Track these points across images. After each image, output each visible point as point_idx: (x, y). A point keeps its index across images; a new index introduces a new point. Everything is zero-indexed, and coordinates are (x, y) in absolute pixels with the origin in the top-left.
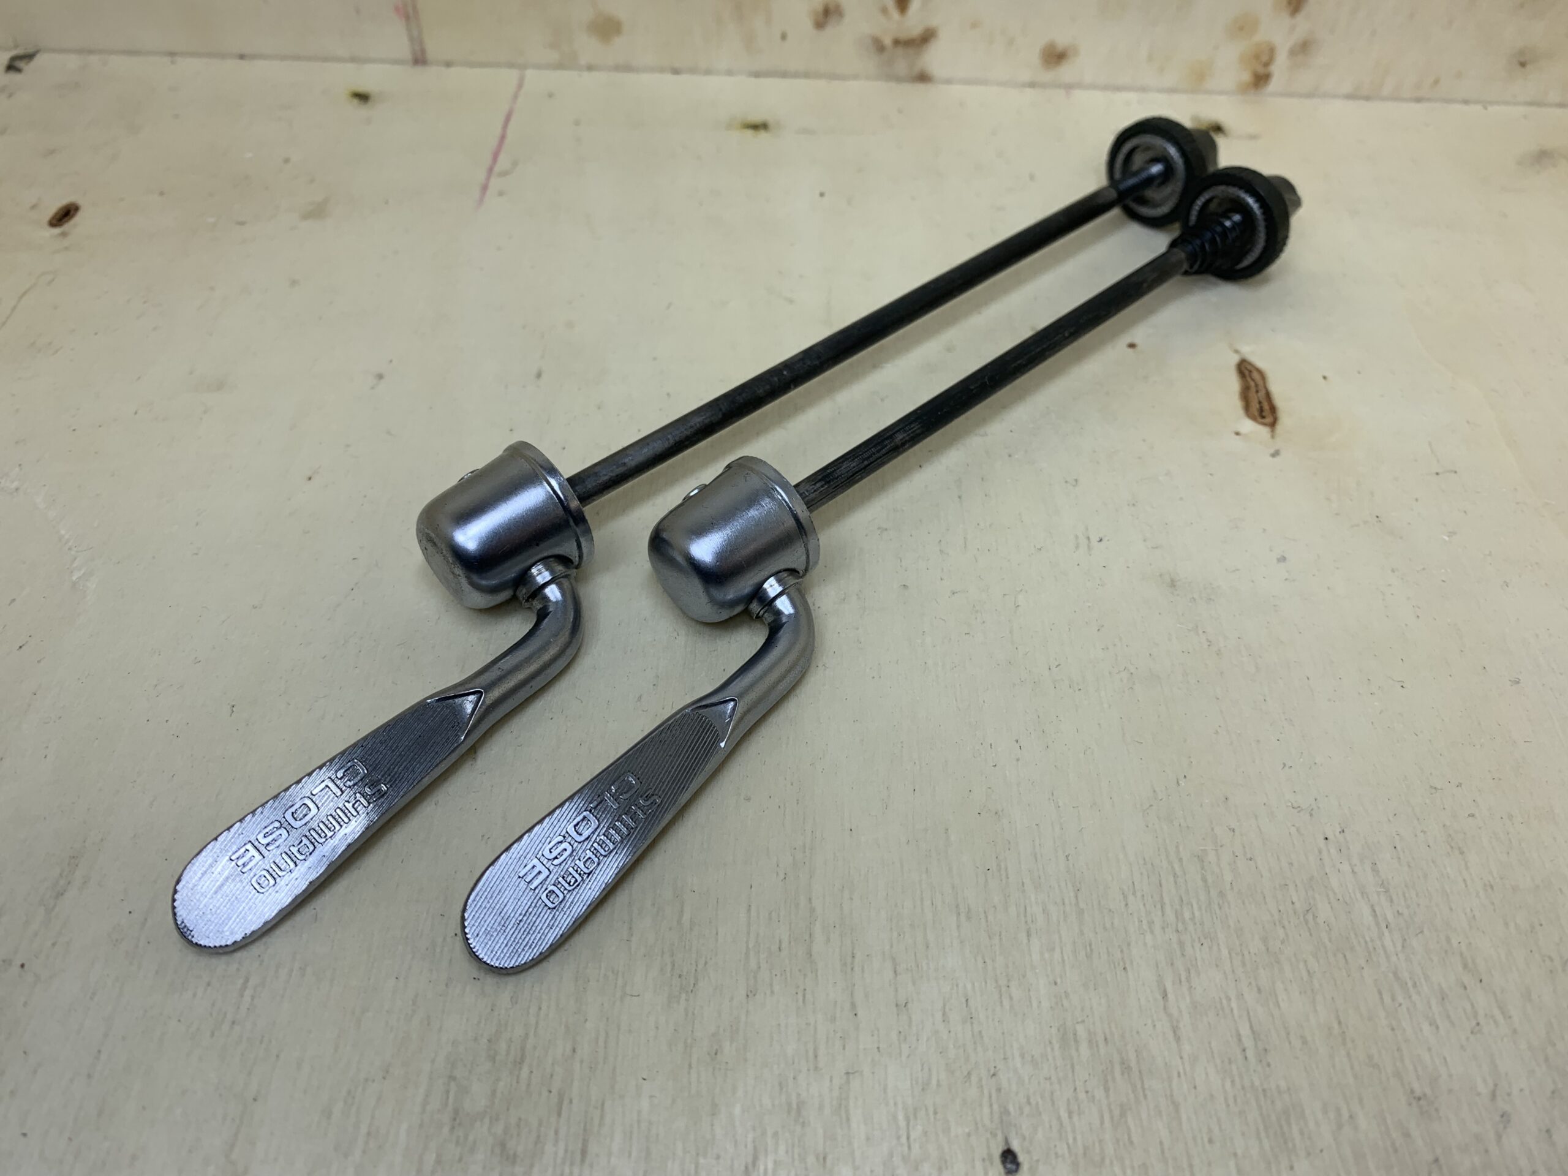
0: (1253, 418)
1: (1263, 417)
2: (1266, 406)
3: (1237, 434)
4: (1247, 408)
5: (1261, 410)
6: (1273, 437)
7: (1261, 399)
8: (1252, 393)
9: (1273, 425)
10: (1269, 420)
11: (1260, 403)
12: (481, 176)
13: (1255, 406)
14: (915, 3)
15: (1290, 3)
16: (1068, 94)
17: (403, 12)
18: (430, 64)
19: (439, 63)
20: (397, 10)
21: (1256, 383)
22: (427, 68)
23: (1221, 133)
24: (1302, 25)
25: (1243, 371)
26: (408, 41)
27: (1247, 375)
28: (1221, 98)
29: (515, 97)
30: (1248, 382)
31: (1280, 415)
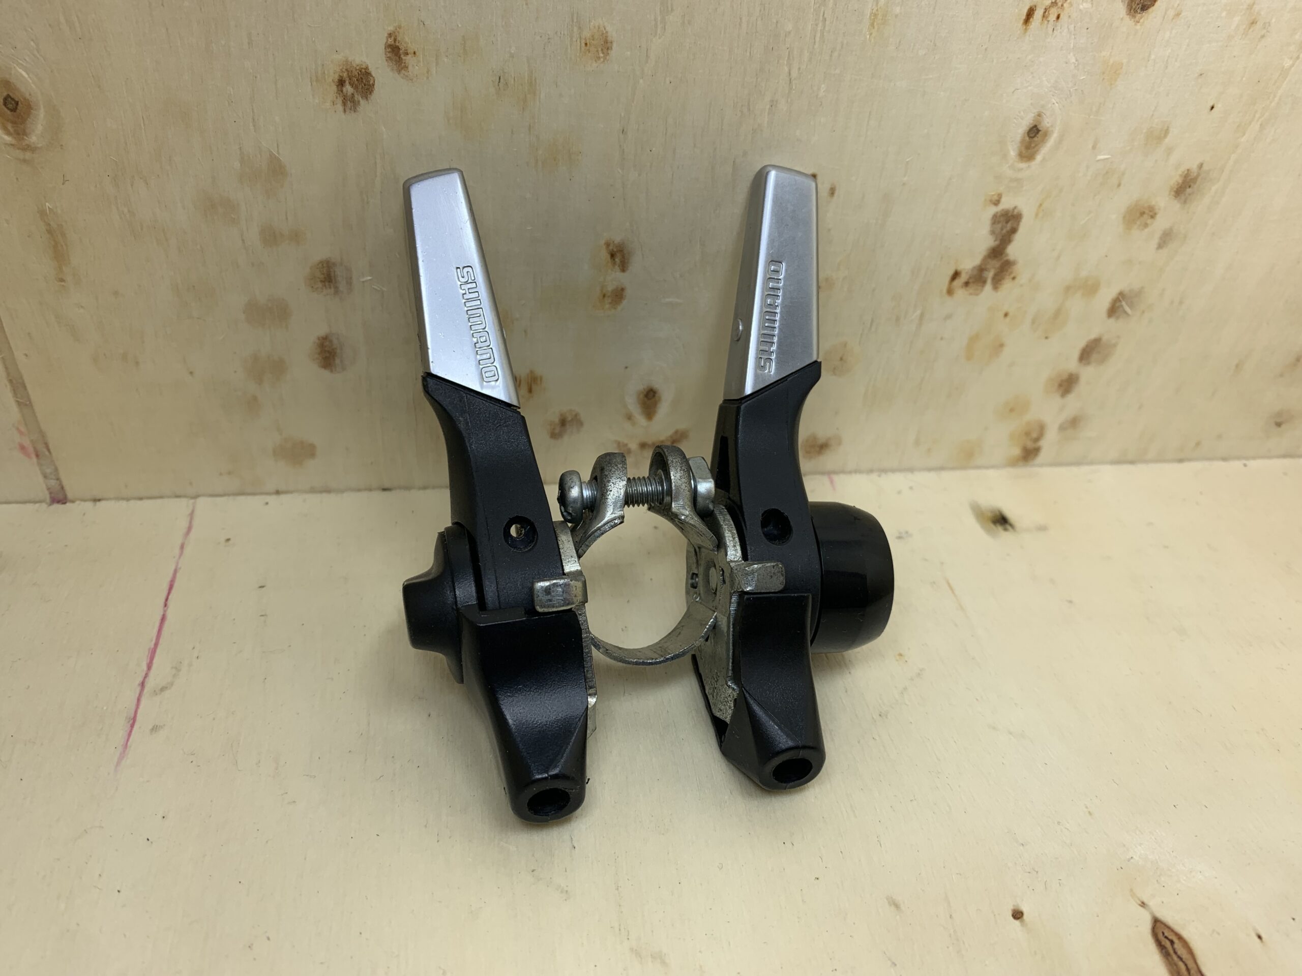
12: (129, 697)
14: (663, 409)
15: (1060, 385)
16: (832, 482)
17: (31, 450)
18: (73, 501)
19: (85, 500)
20: (22, 448)
21: (1186, 965)
22: (68, 504)
23: (1008, 527)
24: (1073, 404)
25: (1163, 943)
26: (41, 479)
27: (1171, 952)
28: (991, 473)
29: (182, 547)
30: (1176, 965)
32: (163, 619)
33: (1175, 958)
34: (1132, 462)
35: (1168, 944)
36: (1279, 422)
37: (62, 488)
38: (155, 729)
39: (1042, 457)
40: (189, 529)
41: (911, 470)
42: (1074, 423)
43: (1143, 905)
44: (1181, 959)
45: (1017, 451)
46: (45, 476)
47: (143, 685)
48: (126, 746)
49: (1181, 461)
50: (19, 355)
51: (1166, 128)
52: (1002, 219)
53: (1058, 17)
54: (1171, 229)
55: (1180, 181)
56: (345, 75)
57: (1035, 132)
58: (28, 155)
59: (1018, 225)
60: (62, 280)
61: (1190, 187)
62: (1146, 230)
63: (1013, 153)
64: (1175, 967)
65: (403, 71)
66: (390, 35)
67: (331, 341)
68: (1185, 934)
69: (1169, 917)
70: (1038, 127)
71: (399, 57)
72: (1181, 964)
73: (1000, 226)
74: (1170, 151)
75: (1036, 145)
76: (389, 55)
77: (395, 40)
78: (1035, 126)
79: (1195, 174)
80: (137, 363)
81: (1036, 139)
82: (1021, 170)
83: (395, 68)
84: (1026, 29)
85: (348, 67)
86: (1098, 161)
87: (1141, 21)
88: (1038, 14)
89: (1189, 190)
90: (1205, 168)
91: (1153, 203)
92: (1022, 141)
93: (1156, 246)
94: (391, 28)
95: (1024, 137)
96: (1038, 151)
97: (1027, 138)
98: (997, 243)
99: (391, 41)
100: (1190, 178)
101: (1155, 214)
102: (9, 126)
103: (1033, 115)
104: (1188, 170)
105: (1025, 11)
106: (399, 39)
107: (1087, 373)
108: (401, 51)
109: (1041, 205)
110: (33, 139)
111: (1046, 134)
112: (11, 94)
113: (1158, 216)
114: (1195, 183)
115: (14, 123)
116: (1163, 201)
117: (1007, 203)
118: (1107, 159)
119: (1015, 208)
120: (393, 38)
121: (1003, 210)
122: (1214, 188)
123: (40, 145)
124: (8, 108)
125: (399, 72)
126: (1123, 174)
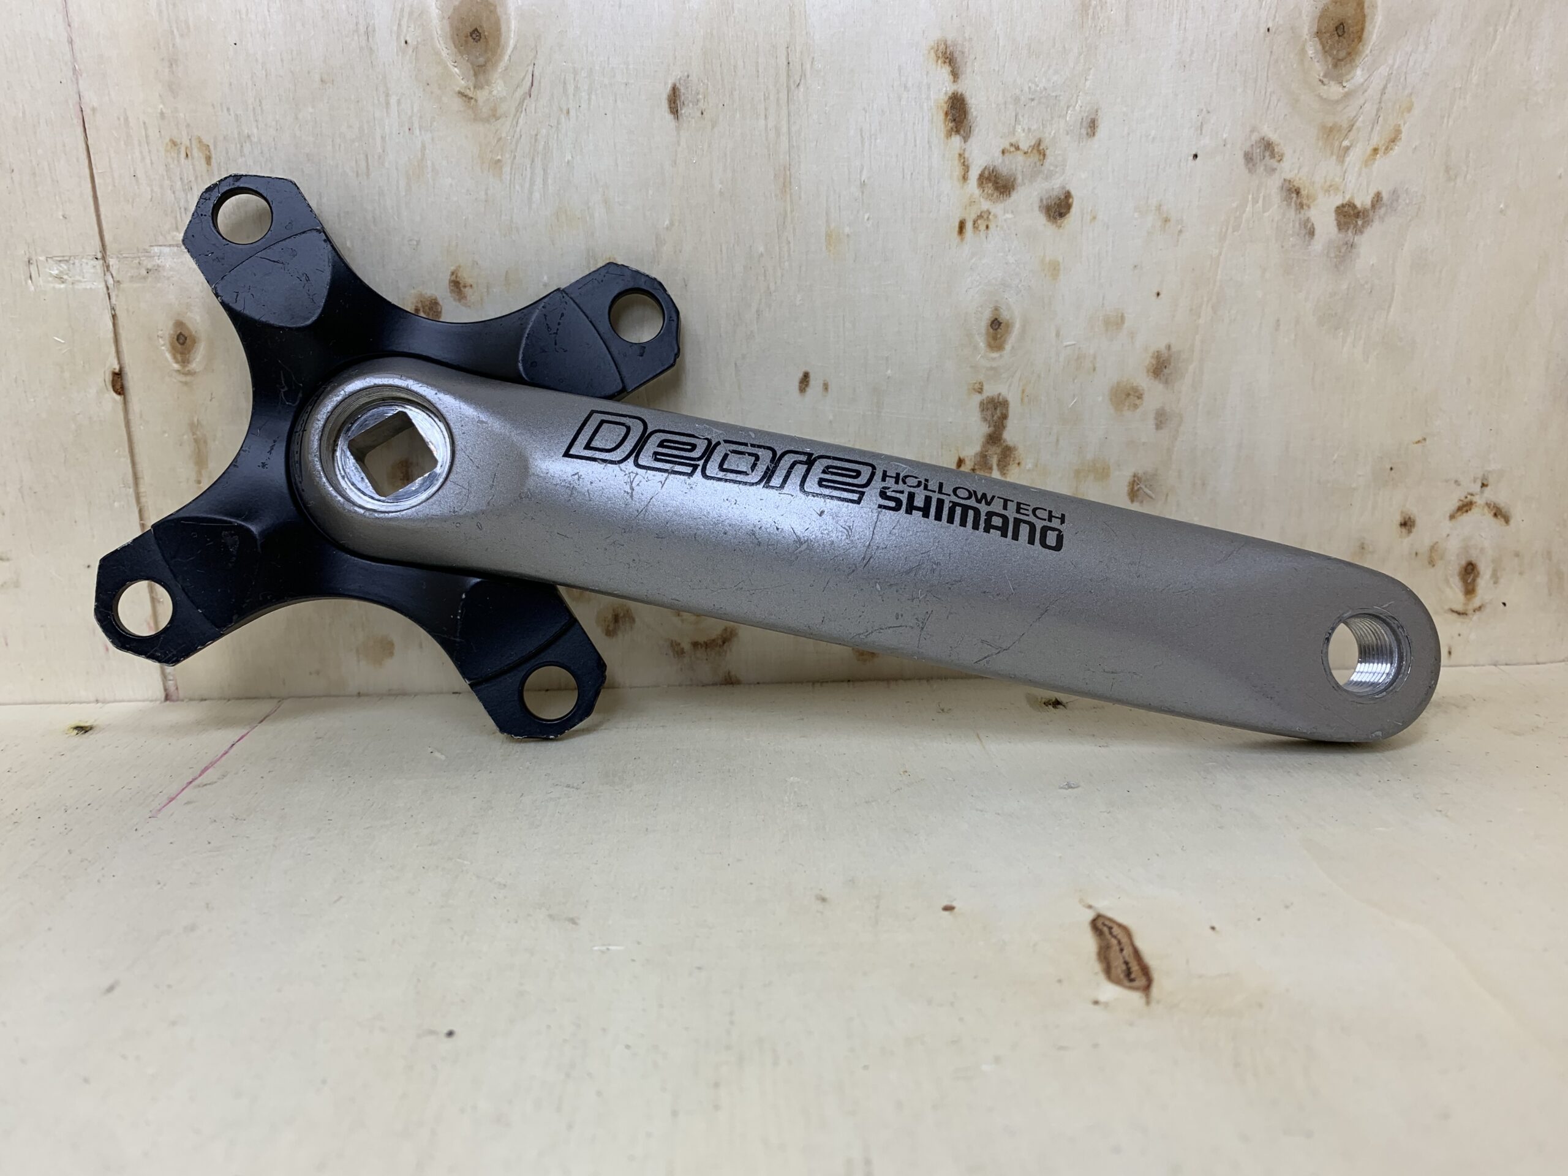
0: (1117, 982)
1: (1132, 980)
2: (1135, 968)
3: (1096, 1003)
4: (1108, 971)
5: (1128, 973)
6: (1148, 1003)
7: (1127, 959)
8: (1114, 954)
9: (1147, 988)
10: (1141, 982)
11: (1126, 963)
12: (175, 788)
13: (1119, 969)
18: (183, 700)
19: (193, 700)
21: (1120, 941)
22: (178, 703)
23: (1059, 706)
25: (1099, 927)
27: (1106, 933)
30: (1107, 940)
31: (1156, 975)
33: (1109, 937)
35: (1106, 930)
37: (176, 688)
38: (188, 803)
43: (1090, 907)
44: (1115, 937)
47: (191, 782)
48: (160, 810)
51: (1120, 315)
52: (990, 406)
53: (987, 227)
54: (1163, 409)
55: (1154, 362)
56: (420, 305)
57: (997, 326)
58: (188, 379)
59: (1007, 411)
61: (1166, 367)
62: (1138, 410)
63: (982, 345)
64: (1104, 941)
65: (463, 301)
66: (453, 273)
68: (1126, 923)
69: (1115, 914)
70: (999, 320)
71: (460, 290)
72: (1114, 942)
73: (989, 412)
74: (1132, 335)
75: (1002, 336)
76: (452, 288)
77: (456, 277)
78: (996, 319)
79: (1166, 355)
81: (999, 330)
82: (994, 359)
83: (457, 297)
84: (962, 239)
85: (422, 299)
86: (1066, 346)
87: (1063, 225)
88: (969, 226)
89: (1166, 371)
90: (1174, 349)
91: (1135, 384)
92: (988, 333)
93: (1154, 426)
94: (453, 268)
95: (988, 330)
96: (1005, 341)
97: (991, 330)
98: (992, 429)
99: (453, 278)
100: (1161, 360)
101: (1141, 395)
102: (179, 356)
103: (990, 310)
104: (1158, 352)
105: (957, 224)
106: (459, 275)
108: (461, 285)
109: (1023, 391)
110: (193, 366)
111: (1009, 326)
112: (183, 333)
113: (1146, 397)
114: (1170, 364)
115: (182, 353)
116: (1144, 381)
117: (990, 391)
118: (1074, 344)
119: (1000, 394)
120: (454, 276)
121: (988, 397)
122: (1191, 368)
123: (197, 370)
124: (179, 343)
125: (460, 300)
126: (1095, 358)
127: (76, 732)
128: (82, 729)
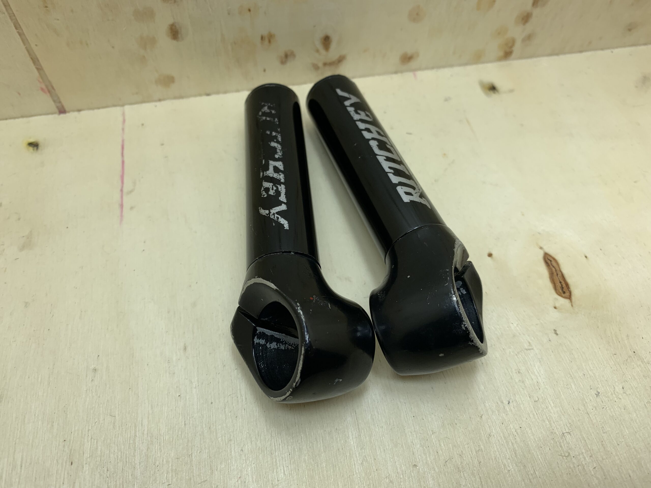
0: (560, 295)
1: (564, 293)
2: (564, 285)
3: (555, 308)
4: (555, 289)
5: (562, 288)
6: (572, 306)
7: (560, 279)
8: (555, 277)
9: (569, 297)
10: (567, 294)
11: (560, 282)
12: (117, 196)
13: (558, 285)
14: (333, 46)
15: (523, 19)
16: (415, 75)
17: (46, 90)
18: (69, 112)
19: (73, 111)
20: (42, 89)
21: (555, 269)
22: (67, 114)
23: (496, 91)
24: (529, 27)
25: (547, 261)
26: (52, 103)
27: (550, 264)
28: (490, 65)
29: (123, 129)
30: (551, 269)
31: (572, 288)
32: (123, 162)
33: (551, 266)
34: (557, 54)
35: (549, 262)
36: (630, 28)
37: (63, 106)
38: (132, 208)
39: (514, 55)
40: (124, 121)
41: (451, 66)
42: (529, 38)
43: (541, 248)
44: (554, 267)
45: (501, 54)
46: (54, 101)
47: (122, 190)
48: (122, 216)
49: (581, 52)
50: (33, 46)
60: (46, 7)
64: (551, 270)
67: (175, 26)
68: (556, 258)
69: (551, 252)
72: (554, 269)
80: (87, 44)
107: (536, 12)
127: (31, 149)
128: (34, 145)
